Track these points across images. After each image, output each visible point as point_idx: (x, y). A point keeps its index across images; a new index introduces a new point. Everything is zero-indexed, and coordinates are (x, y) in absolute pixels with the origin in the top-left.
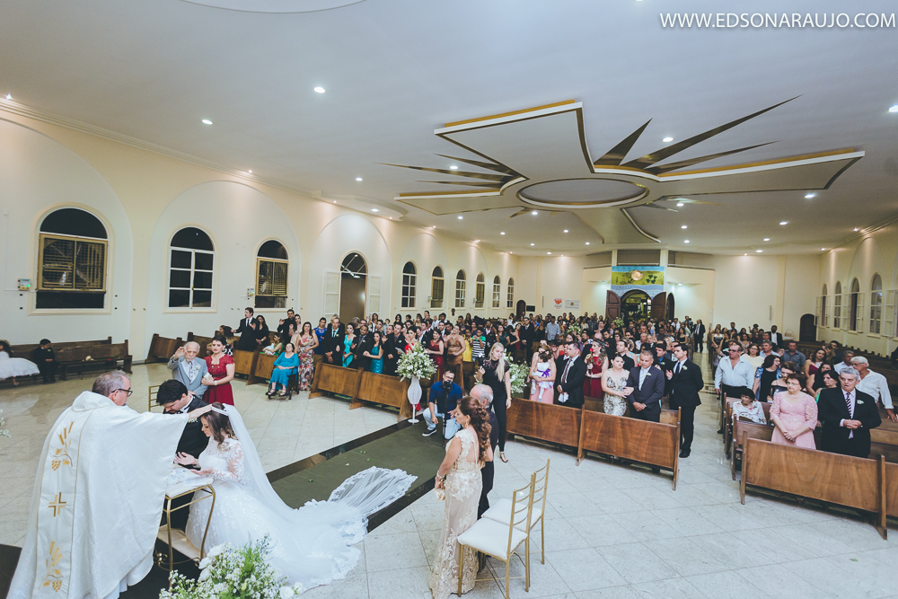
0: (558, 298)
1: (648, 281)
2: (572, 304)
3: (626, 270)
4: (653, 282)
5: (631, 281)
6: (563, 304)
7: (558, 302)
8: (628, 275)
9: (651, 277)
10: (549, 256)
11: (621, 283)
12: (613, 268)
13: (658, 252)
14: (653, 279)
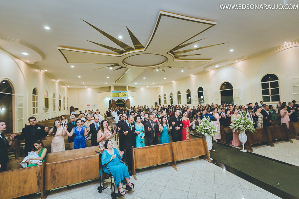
0: (88, 104)
1: (124, 96)
2: (94, 106)
3: (117, 92)
4: (125, 96)
5: (119, 96)
6: (90, 106)
7: (89, 105)
8: (118, 94)
9: (124, 94)
10: (86, 88)
11: (116, 97)
12: (113, 92)
13: (125, 87)
14: (125, 95)
